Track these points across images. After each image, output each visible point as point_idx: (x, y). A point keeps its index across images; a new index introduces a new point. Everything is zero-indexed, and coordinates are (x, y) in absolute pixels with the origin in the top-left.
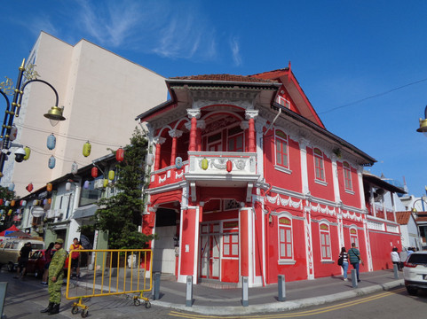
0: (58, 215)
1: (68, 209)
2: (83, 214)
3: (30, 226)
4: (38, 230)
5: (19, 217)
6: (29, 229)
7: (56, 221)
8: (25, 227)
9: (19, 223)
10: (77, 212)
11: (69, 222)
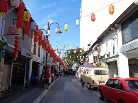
0: (107, 53)
1: (114, 48)
2: (131, 47)
3: (92, 62)
4: (96, 63)
5: (87, 59)
6: (92, 63)
7: (106, 57)
8: (90, 63)
9: (88, 61)
10: (122, 48)
11: (117, 56)
